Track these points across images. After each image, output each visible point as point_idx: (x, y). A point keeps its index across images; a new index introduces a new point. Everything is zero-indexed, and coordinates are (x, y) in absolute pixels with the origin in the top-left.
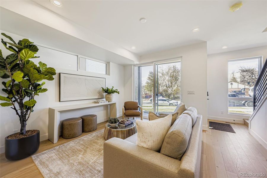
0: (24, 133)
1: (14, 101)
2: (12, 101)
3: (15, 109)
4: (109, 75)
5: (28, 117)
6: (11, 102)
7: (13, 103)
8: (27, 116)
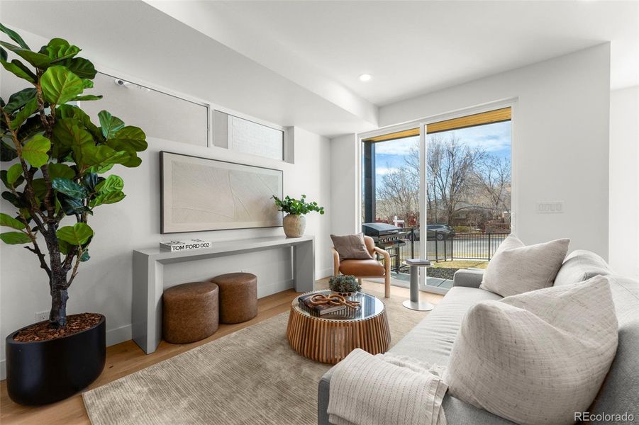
0: (61, 323)
1: (35, 229)
2: (28, 227)
3: (37, 251)
4: (292, 161)
5: (73, 277)
6: (25, 230)
7: (33, 233)
8: (69, 273)
